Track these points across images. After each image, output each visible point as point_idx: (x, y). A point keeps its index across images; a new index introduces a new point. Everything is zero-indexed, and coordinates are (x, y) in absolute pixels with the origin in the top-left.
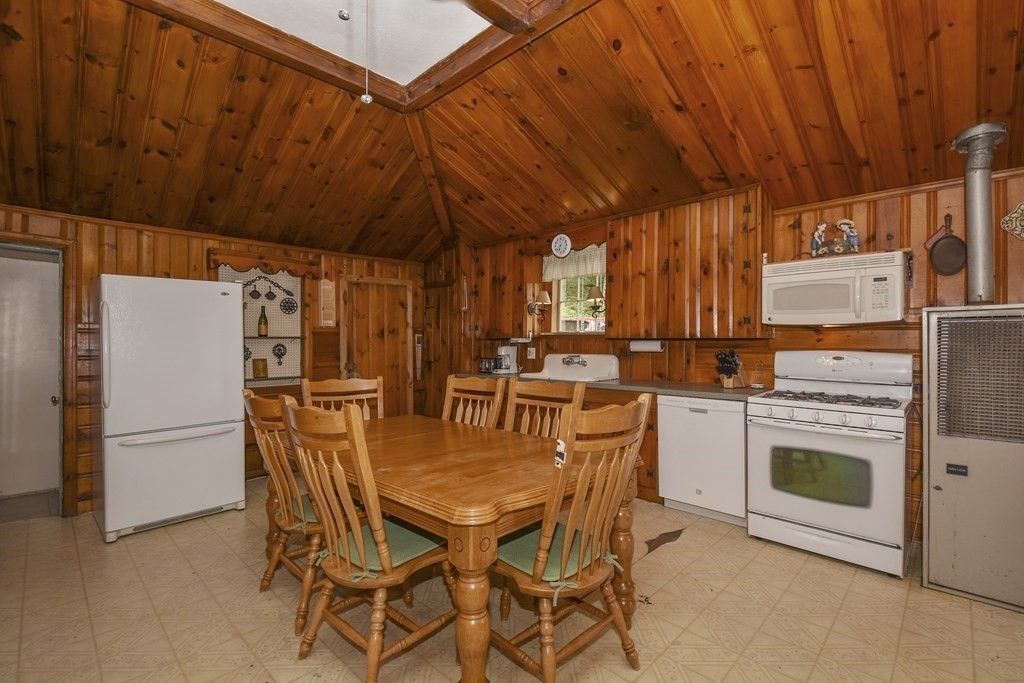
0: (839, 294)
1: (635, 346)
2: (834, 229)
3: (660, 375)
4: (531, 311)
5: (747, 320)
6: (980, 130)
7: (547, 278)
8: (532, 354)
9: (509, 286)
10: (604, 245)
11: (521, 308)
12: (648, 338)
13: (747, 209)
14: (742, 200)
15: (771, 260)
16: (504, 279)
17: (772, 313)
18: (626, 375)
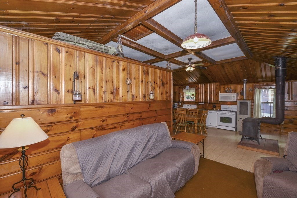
0: (229, 97)
1: (200, 104)
2: (228, 89)
3: (204, 108)
4: (181, 97)
5: (217, 100)
6: (245, 80)
7: (183, 92)
8: (180, 104)
9: (177, 93)
10: (195, 88)
11: (179, 97)
12: (202, 102)
13: (217, 85)
14: (216, 84)
15: (220, 93)
16: (176, 92)
17: (220, 100)
18: (198, 108)
